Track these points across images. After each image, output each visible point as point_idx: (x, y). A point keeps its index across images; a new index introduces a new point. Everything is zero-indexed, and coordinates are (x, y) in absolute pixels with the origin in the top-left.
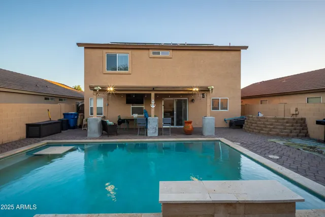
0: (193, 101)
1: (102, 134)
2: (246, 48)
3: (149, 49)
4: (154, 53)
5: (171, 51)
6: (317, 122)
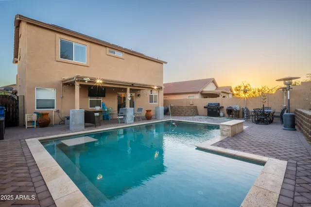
0: (139, 95)
1: (86, 127)
2: (166, 63)
3: (106, 47)
4: (110, 52)
5: (124, 53)
6: (205, 107)
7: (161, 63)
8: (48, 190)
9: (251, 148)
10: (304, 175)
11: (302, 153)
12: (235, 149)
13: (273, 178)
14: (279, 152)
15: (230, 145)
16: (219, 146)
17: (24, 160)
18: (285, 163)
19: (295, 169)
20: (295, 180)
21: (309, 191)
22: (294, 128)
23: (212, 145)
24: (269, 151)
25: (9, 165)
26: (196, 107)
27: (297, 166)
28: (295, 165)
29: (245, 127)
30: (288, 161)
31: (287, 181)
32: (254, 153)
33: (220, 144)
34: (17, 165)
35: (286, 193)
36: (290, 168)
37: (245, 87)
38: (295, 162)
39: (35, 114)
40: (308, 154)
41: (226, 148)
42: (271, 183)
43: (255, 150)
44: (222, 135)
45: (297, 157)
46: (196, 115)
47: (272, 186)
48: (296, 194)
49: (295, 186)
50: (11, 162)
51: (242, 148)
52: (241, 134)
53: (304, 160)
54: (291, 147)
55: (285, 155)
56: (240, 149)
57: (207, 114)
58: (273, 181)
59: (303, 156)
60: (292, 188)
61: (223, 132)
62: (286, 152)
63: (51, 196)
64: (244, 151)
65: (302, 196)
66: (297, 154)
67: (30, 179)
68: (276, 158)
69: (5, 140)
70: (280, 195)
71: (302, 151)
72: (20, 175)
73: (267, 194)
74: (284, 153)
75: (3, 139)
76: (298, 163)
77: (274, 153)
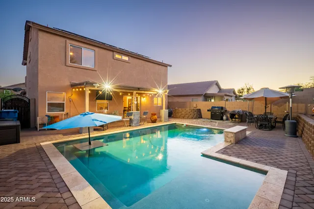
3: (113, 51)
5: (130, 57)
6: (208, 111)
7: (166, 66)
8: (73, 196)
9: (254, 156)
10: (302, 185)
11: (302, 162)
12: (238, 157)
13: (274, 188)
14: (281, 161)
15: (234, 153)
16: (223, 153)
17: (44, 165)
18: (285, 173)
19: (294, 179)
20: (294, 191)
21: (306, 202)
22: (296, 135)
23: (216, 152)
24: (271, 159)
25: (33, 171)
26: (200, 109)
27: (297, 176)
28: (295, 175)
29: (248, 133)
30: (288, 170)
31: (287, 191)
32: (257, 162)
33: (224, 151)
34: (40, 171)
35: (285, 203)
36: (290, 178)
37: (248, 90)
38: (295, 172)
39: (46, 117)
40: (308, 164)
41: (230, 156)
42: (272, 193)
43: (257, 158)
44: (226, 141)
45: (297, 167)
46: (199, 118)
47: (273, 196)
48: (294, 204)
49: (293, 196)
50: (34, 167)
51: (245, 155)
52: (244, 140)
53: (303, 170)
54: (292, 156)
55: (286, 165)
56: (243, 157)
57: (210, 117)
58: (274, 191)
59: (302, 166)
60: (291, 198)
61: (227, 138)
62: (286, 161)
63: (77, 202)
64: (247, 159)
65: (299, 206)
66: (297, 163)
67: (54, 185)
68: (277, 167)
69: (21, 143)
70: (280, 205)
71: (301, 161)
72: (44, 181)
73: (268, 203)
74: (285, 163)
75: (19, 142)
76: (298, 173)
77: (276, 162)
